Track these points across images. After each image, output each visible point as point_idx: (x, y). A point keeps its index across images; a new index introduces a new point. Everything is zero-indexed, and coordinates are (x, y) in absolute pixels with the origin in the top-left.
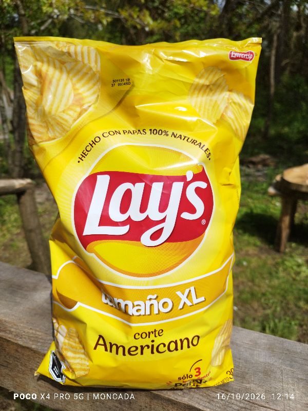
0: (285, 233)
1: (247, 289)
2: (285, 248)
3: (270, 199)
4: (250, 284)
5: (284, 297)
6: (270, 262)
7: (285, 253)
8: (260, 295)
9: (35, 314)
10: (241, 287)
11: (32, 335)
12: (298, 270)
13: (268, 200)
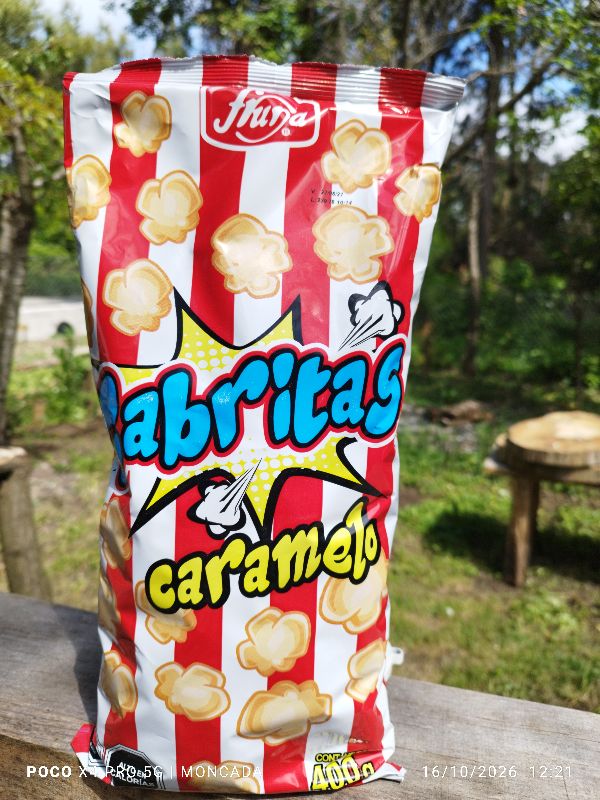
0: (522, 549)
1: (458, 664)
2: (526, 577)
3: (487, 483)
4: (463, 653)
5: (531, 677)
6: (498, 606)
7: (526, 589)
8: (484, 676)
9: (56, 683)
10: (446, 661)
11: (51, 723)
12: (554, 621)
13: (484, 486)
